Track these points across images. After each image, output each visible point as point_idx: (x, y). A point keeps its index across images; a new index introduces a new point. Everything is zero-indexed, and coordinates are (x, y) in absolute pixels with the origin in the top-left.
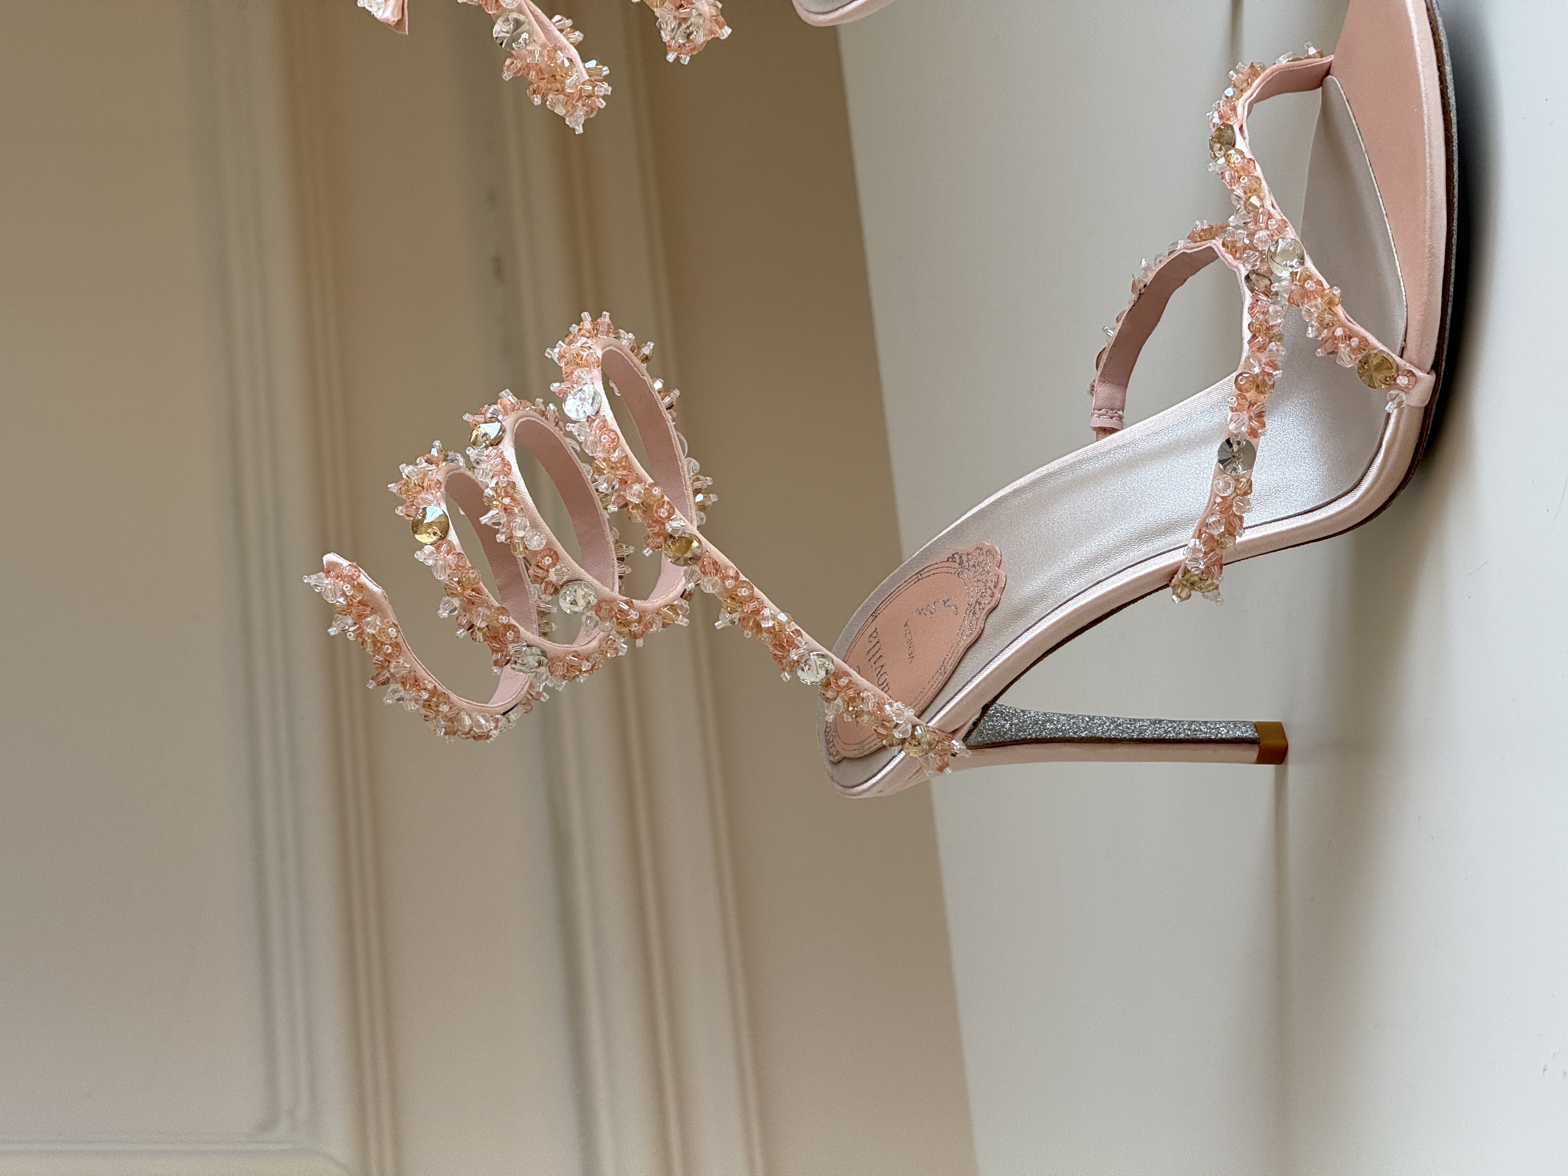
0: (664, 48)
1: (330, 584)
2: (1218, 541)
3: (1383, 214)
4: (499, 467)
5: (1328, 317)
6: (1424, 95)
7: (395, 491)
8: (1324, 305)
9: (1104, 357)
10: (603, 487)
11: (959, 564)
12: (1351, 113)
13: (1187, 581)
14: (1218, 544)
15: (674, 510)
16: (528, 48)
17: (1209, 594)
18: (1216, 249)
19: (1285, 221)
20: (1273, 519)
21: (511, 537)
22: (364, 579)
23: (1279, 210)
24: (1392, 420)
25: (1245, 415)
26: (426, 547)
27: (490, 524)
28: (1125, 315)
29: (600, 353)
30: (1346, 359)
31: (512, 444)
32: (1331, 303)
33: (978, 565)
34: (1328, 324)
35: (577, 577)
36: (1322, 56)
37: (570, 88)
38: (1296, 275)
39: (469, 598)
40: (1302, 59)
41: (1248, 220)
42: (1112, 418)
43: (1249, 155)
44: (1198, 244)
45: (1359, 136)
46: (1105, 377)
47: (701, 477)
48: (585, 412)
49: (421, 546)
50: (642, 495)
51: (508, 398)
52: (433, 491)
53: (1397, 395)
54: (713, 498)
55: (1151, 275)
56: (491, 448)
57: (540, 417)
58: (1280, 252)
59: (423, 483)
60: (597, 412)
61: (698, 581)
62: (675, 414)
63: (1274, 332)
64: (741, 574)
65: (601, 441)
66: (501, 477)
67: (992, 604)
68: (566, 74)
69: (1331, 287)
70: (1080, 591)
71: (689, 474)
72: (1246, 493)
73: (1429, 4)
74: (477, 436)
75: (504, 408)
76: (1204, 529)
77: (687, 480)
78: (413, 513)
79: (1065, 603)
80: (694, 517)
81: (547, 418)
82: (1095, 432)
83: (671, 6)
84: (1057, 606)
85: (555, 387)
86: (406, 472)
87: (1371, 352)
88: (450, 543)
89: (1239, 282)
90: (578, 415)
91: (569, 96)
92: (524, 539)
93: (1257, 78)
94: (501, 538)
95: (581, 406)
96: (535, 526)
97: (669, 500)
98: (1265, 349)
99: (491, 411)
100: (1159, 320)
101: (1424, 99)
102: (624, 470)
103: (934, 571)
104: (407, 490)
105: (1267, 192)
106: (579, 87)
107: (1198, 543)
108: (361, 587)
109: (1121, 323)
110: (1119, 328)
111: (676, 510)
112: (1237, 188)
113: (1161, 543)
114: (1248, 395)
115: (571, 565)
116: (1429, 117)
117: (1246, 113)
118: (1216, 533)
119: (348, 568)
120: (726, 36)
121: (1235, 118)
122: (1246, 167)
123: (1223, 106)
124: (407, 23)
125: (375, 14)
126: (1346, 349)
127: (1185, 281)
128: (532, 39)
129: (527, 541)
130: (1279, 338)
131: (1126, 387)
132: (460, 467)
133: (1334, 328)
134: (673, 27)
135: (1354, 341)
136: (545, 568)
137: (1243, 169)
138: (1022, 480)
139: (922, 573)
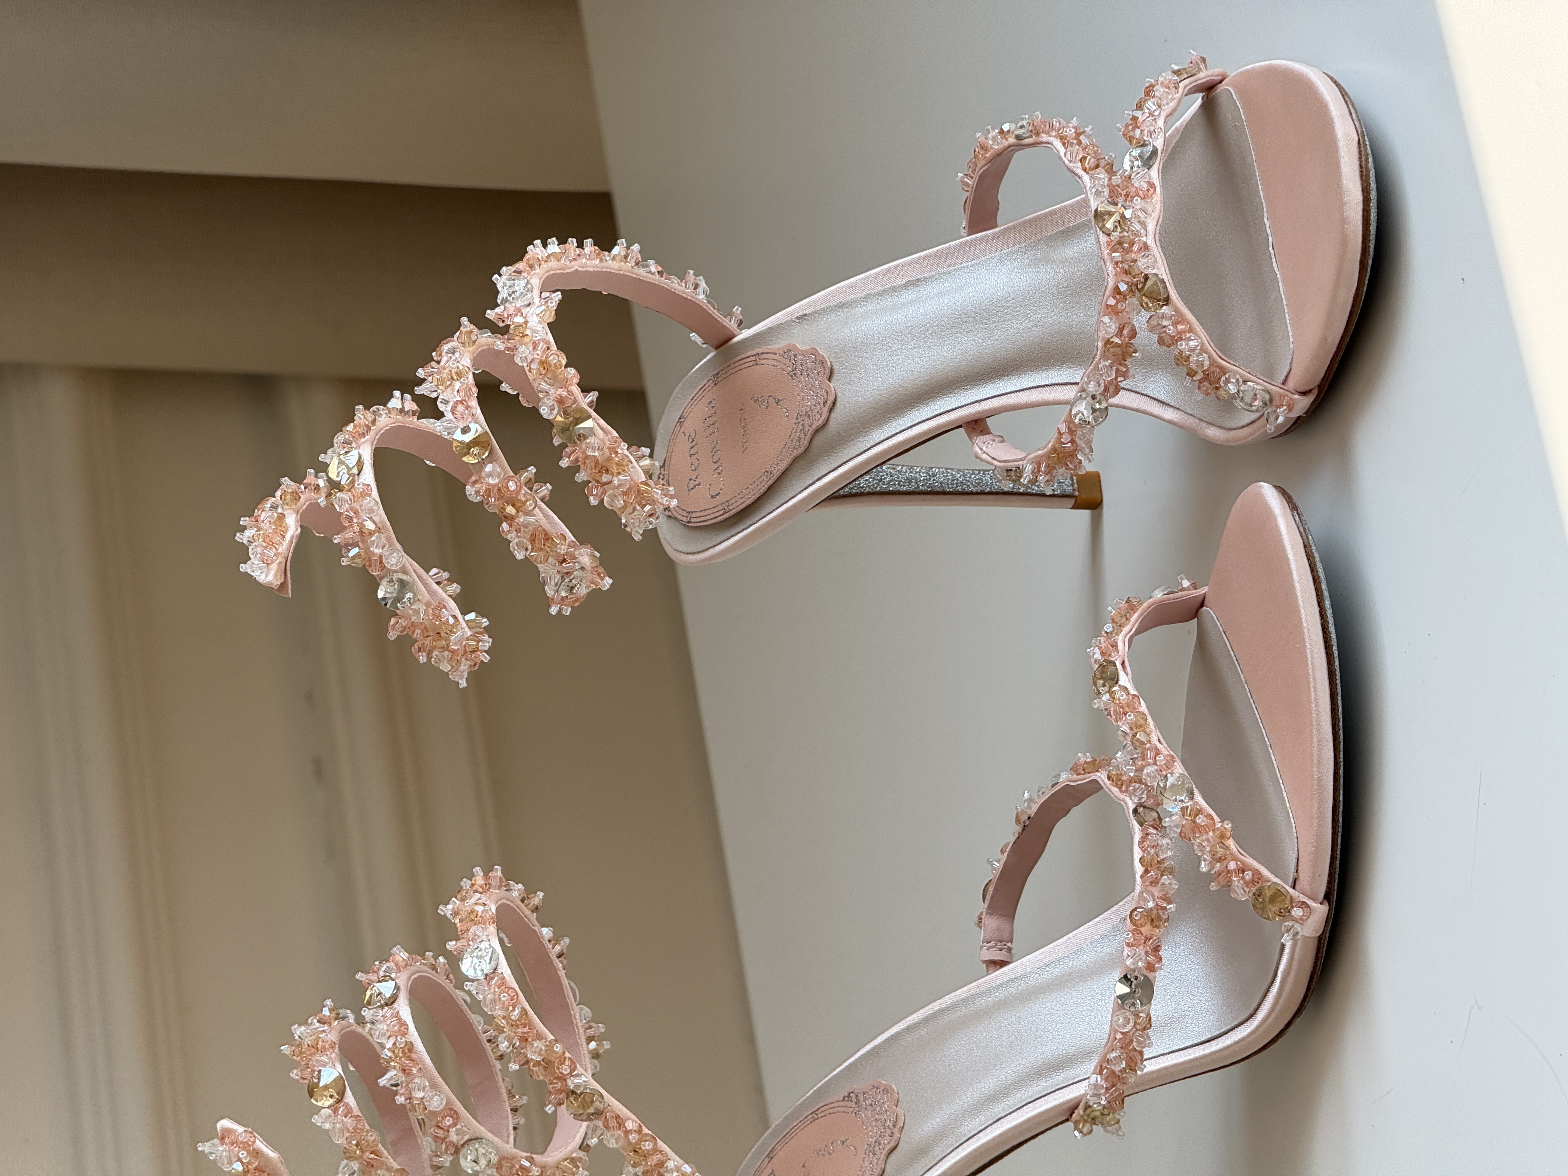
0: (548, 602)
1: (226, 1151)
2: (1119, 1076)
3: (1266, 744)
4: (396, 1028)
5: (1220, 851)
6: (1306, 631)
7: (288, 1053)
8: (1215, 839)
9: (991, 889)
10: (503, 1045)
11: (856, 1103)
12: (1228, 644)
13: (1088, 1116)
14: (1119, 1079)
15: (575, 1067)
16: (413, 607)
17: (1111, 1128)
18: (1101, 782)
19: (1172, 756)
20: (1170, 1050)
21: (410, 1098)
22: (260, 1145)
23: (1166, 745)
24: (1287, 951)
25: (1141, 951)
26: (323, 1111)
27: (388, 1085)
28: (1009, 847)
29: (494, 909)
30: (1240, 891)
31: (407, 1003)
32: (1222, 836)
33: (875, 1104)
34: (1220, 858)
35: (478, 1135)
36: (1195, 589)
37: (456, 644)
38: (1187, 809)
39: (368, 1160)
40: (1176, 592)
41: (1136, 756)
42: (1001, 950)
43: (1133, 691)
44: (1082, 776)
45: (1238, 668)
46: (992, 909)
47: (593, 1024)
48: (482, 970)
49: (319, 1109)
50: (543, 1052)
51: (401, 955)
52: (328, 1053)
53: (1293, 926)
54: (607, 1045)
55: (1035, 808)
56: (386, 1008)
57: (430, 971)
58: (1169, 787)
59: (317, 1044)
60: (495, 969)
61: (600, 1136)
62: (565, 962)
63: (1165, 865)
64: (644, 1127)
65: (500, 999)
66: (398, 1038)
67: (892, 1144)
68: (451, 631)
69: (1222, 821)
70: (980, 1128)
71: (581, 1021)
72: (1144, 1029)
73: (1306, 541)
74: (371, 995)
75: (397, 965)
76: (1104, 1065)
77: (580, 1028)
78: (308, 1076)
79: (966, 1141)
80: (589, 1066)
81: (437, 972)
82: (984, 965)
83: (555, 561)
84: (958, 1144)
85: (451, 945)
86: (298, 1033)
87: (1264, 884)
88: (347, 1105)
89: (1127, 815)
90: (476, 973)
91: (453, 652)
92: (424, 1100)
93: (1135, 613)
94: (400, 1100)
95: (478, 963)
96: (434, 1086)
97: (570, 1056)
98: (1158, 883)
99: (383, 969)
100: (1043, 851)
101: (1306, 634)
102: (525, 1027)
103: (831, 1111)
104: (301, 1052)
105: (1153, 727)
106: (464, 643)
107: (1099, 1079)
108: (257, 1153)
109: (1006, 854)
110: (1004, 860)
111: (578, 1066)
112: (1123, 724)
113: (1060, 1078)
114: (1142, 929)
115: (471, 1124)
116: (1312, 652)
117: (1127, 648)
118: (1117, 1069)
119: (243, 1134)
120: (608, 586)
121: (1116, 653)
122: (1131, 703)
123: (1105, 642)
124: (290, 586)
125: (257, 578)
126: (1239, 882)
127: (1069, 811)
128: (416, 599)
129: (426, 1101)
130: (1170, 871)
131: (1014, 918)
132: (350, 1025)
133: (1226, 861)
134: (556, 581)
135: (1247, 874)
136: (446, 1128)
137: (1128, 705)
138: (915, 1016)
139: (817, 1113)
